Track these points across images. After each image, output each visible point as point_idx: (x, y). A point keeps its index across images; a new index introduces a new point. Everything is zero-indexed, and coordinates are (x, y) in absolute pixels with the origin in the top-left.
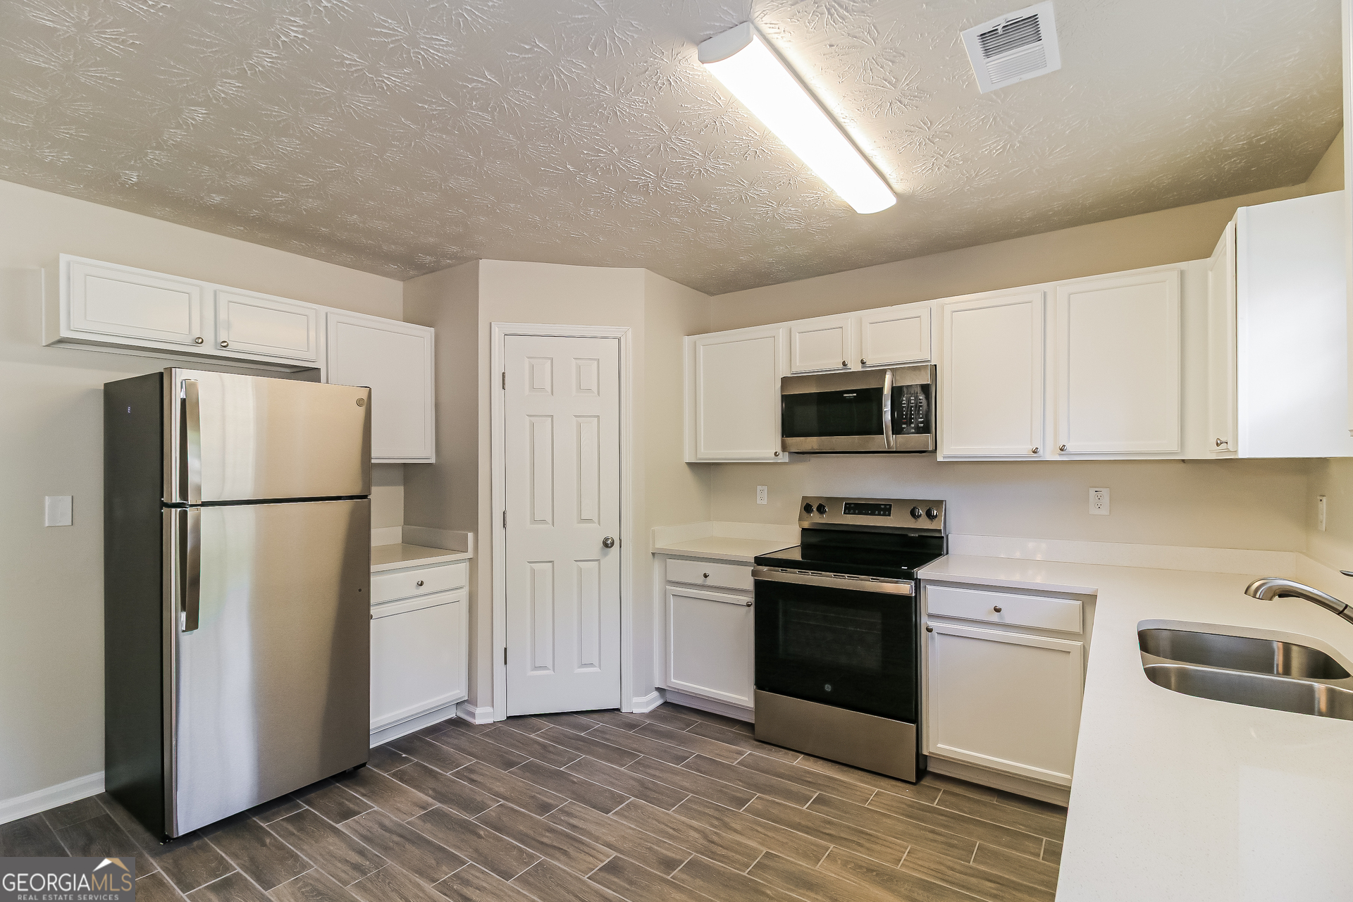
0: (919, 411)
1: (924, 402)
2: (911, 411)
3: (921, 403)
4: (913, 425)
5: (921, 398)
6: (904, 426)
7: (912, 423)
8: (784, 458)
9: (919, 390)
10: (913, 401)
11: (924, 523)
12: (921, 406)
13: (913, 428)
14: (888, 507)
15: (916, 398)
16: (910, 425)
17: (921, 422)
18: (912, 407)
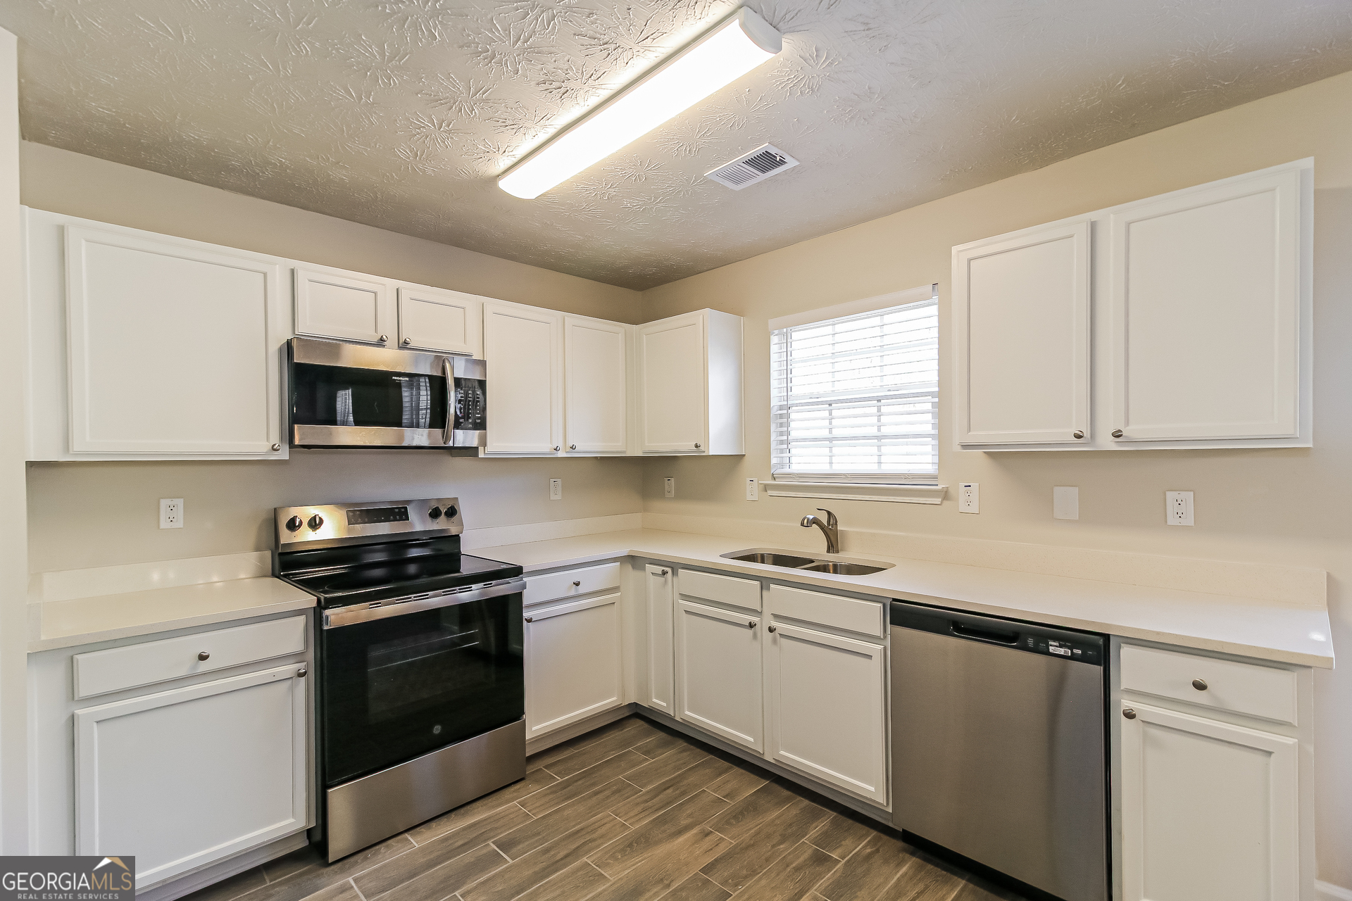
0: (476, 406)
1: (481, 396)
2: (469, 405)
3: (478, 398)
4: (470, 421)
5: (478, 393)
6: (461, 420)
7: (470, 418)
8: (284, 454)
9: (476, 384)
10: (470, 395)
11: (440, 524)
12: (478, 401)
13: (471, 423)
14: (403, 510)
15: (474, 392)
16: (468, 420)
17: (479, 418)
18: (470, 401)
